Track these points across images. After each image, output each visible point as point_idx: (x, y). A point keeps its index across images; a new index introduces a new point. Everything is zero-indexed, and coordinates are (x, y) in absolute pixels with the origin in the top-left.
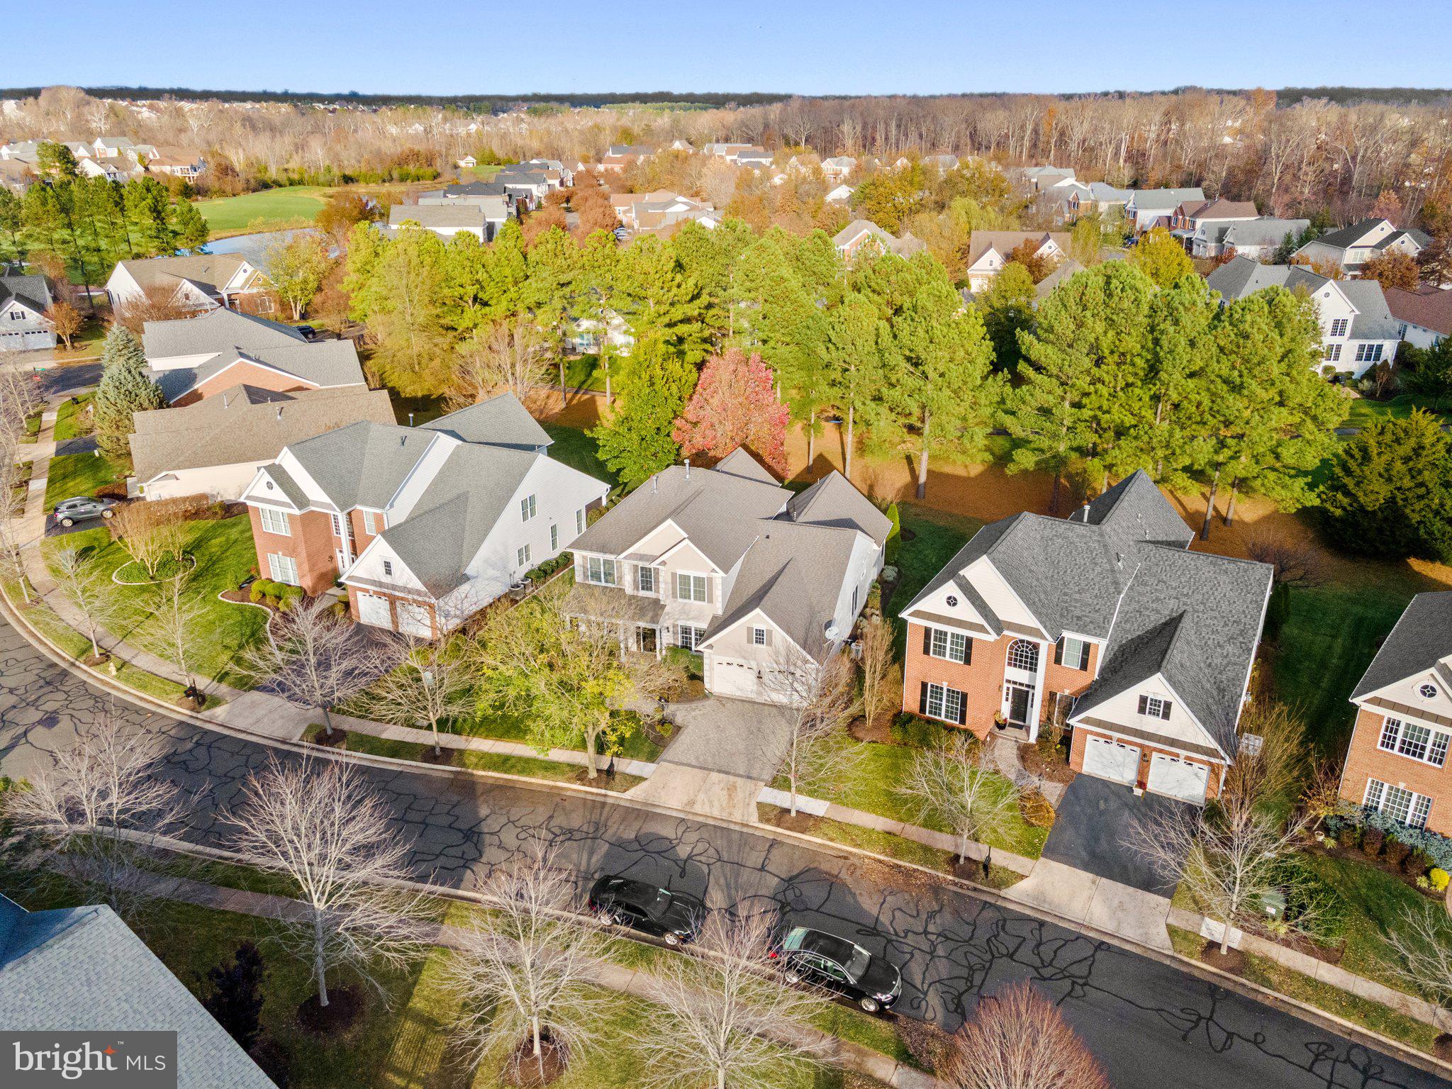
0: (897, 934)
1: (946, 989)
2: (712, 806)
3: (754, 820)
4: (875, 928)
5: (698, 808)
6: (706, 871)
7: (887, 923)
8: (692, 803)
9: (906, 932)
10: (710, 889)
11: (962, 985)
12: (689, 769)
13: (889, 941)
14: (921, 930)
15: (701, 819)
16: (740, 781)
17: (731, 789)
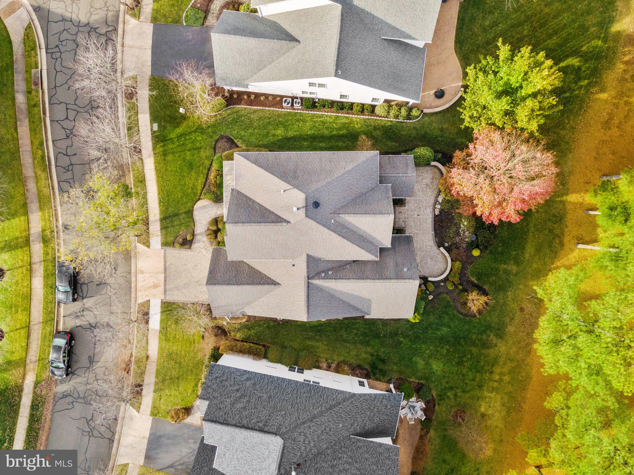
0: (93, 370)
1: (72, 391)
2: (143, 281)
3: (140, 301)
4: (93, 362)
5: (139, 276)
6: (102, 293)
7: (97, 366)
8: (142, 272)
9: (95, 373)
10: (93, 298)
11: (76, 395)
12: (163, 263)
13: (88, 368)
14: (98, 378)
15: (133, 279)
16: (162, 288)
17: (156, 286)
